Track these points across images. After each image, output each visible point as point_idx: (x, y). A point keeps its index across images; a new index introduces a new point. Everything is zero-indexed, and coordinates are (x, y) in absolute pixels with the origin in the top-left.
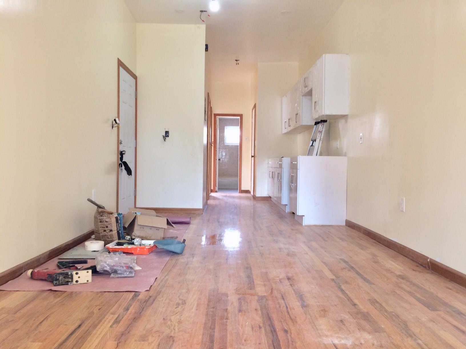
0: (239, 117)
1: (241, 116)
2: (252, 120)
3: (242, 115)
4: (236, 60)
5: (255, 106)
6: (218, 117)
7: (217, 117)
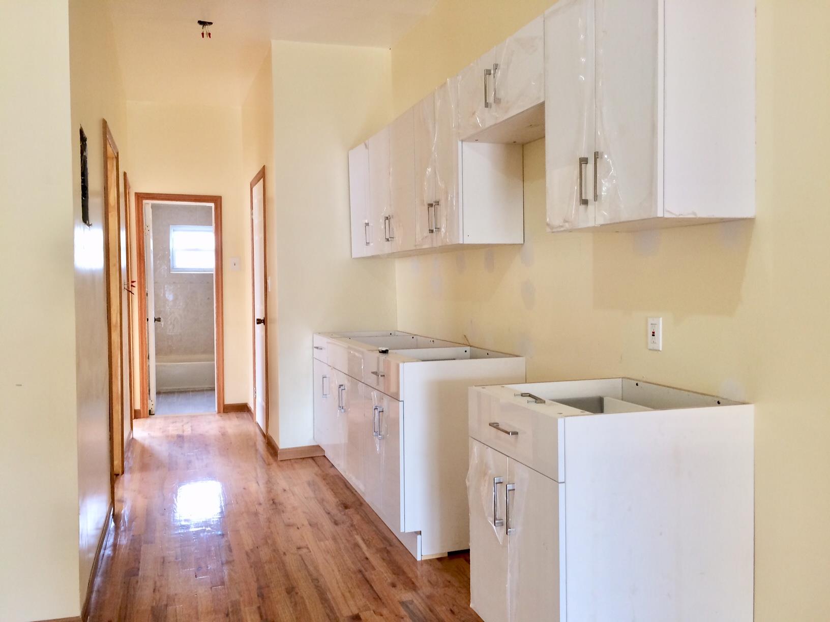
0: (212, 205)
1: (217, 200)
2: (252, 214)
3: (220, 197)
4: (200, 22)
5: (262, 175)
6: (148, 204)
7: (145, 202)
